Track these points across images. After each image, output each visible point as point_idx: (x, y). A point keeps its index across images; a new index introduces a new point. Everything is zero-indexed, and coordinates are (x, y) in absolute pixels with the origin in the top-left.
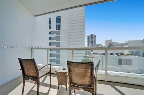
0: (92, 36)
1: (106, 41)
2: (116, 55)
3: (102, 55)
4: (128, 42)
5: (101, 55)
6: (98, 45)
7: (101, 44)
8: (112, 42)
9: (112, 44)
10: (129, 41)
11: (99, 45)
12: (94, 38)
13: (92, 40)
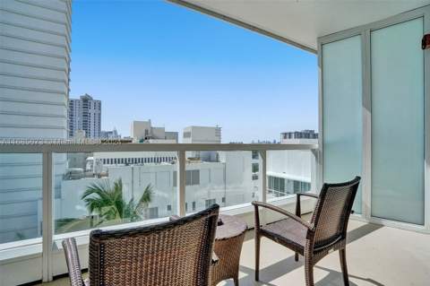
0: (86, 100)
1: (135, 122)
2: (166, 163)
3: (132, 166)
4: (190, 130)
5: (127, 165)
6: (107, 134)
7: (115, 132)
8: (153, 126)
9: (151, 131)
10: (194, 128)
11: (111, 133)
12: (92, 111)
13: (86, 115)
